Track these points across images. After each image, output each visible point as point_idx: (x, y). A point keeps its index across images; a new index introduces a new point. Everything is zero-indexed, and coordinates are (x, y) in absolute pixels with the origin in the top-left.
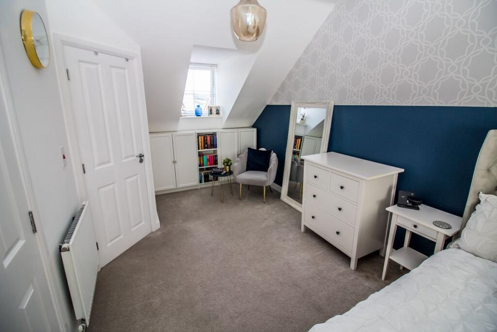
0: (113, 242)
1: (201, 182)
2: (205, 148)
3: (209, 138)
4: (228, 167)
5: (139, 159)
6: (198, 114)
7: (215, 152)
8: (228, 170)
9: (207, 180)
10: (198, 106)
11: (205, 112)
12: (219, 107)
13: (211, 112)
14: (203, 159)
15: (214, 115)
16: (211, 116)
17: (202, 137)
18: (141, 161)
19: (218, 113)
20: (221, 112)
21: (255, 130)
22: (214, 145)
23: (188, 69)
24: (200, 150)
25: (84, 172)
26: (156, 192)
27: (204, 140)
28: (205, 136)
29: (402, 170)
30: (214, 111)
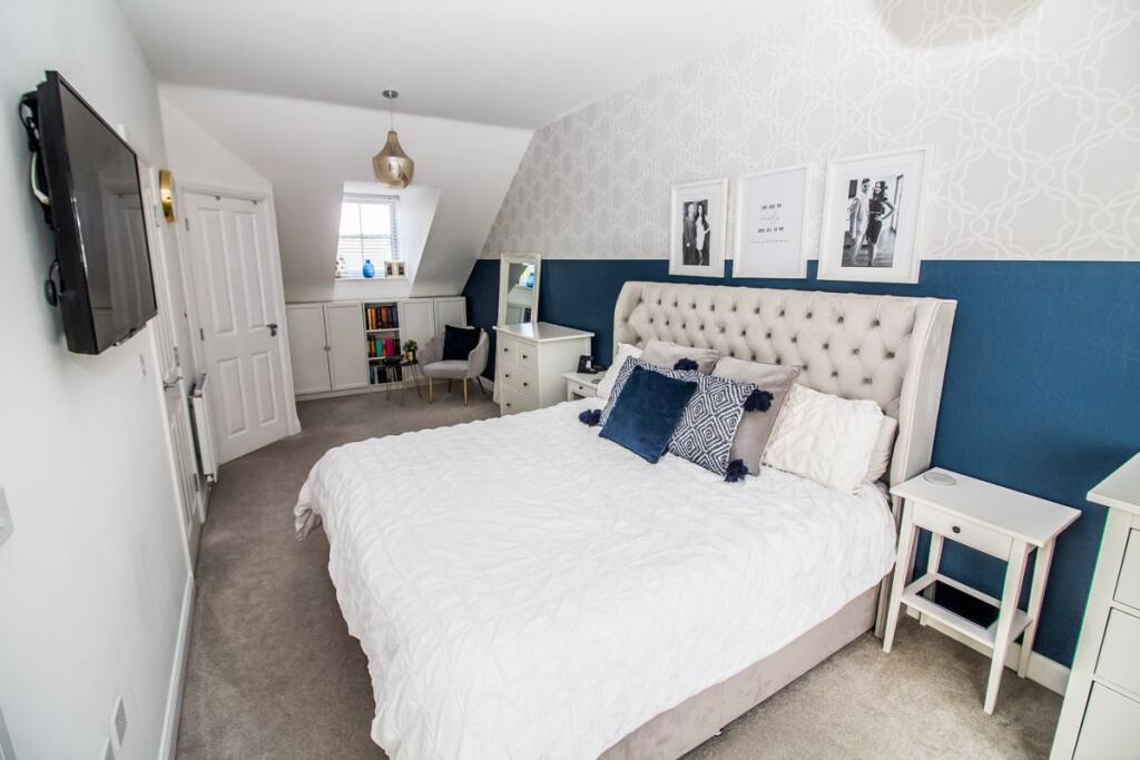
0: (236, 435)
1: (372, 382)
2: (378, 328)
3: (384, 311)
4: (411, 353)
5: (269, 331)
6: (367, 274)
7: (397, 332)
8: (411, 358)
9: (383, 378)
10: (368, 262)
11: (379, 269)
12: (403, 264)
13: (389, 271)
14: (375, 345)
15: (396, 275)
16: (389, 277)
17: (373, 311)
18: (273, 334)
19: (401, 272)
20: (406, 271)
21: (464, 298)
22: (393, 323)
23: (341, 200)
24: (371, 331)
25: (202, 338)
26: (296, 396)
27: (377, 315)
28: (378, 308)
29: (593, 335)
30: (395, 270)
